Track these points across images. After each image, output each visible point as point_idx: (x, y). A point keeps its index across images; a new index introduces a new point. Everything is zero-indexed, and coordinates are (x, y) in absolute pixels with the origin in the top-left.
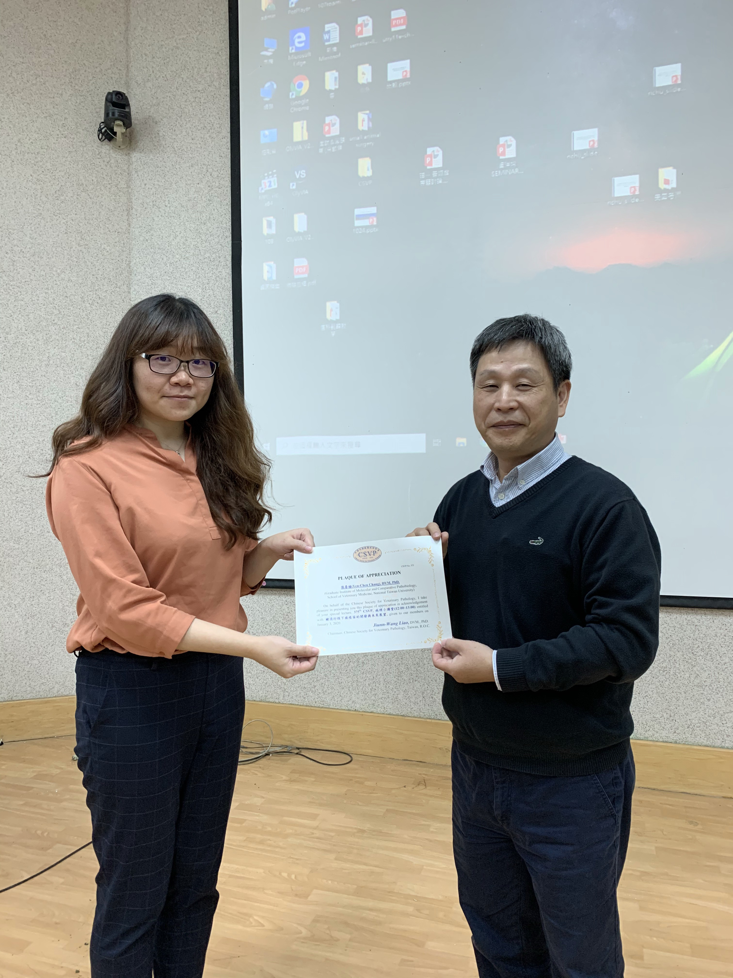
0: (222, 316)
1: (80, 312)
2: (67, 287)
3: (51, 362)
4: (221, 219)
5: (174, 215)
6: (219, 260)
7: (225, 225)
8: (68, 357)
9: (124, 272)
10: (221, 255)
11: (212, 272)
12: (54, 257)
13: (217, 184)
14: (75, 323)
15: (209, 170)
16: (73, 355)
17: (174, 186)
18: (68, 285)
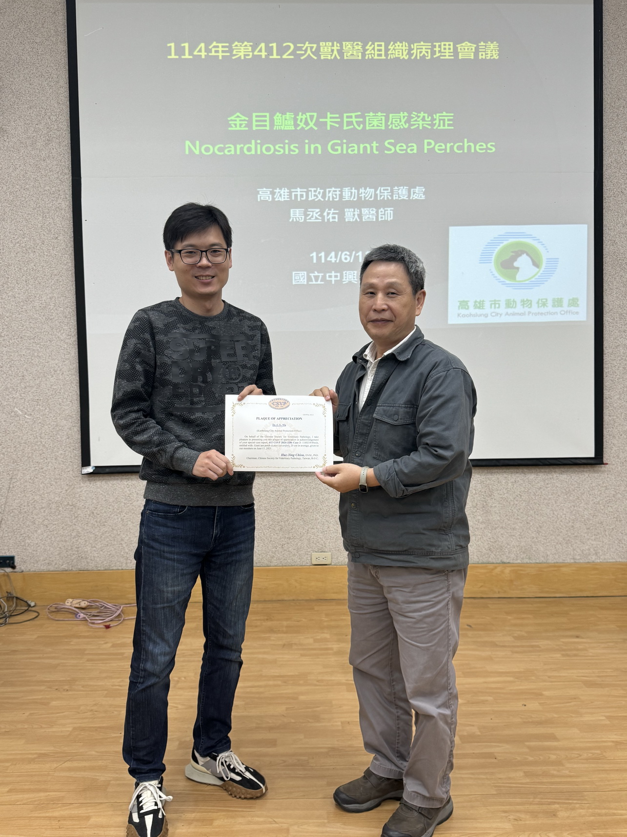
0: (62, 242)
4: (60, 158)
5: (13, 149)
6: (59, 193)
7: (64, 163)
10: (60, 189)
11: (52, 203)
13: (56, 127)
15: (48, 114)
17: (13, 123)
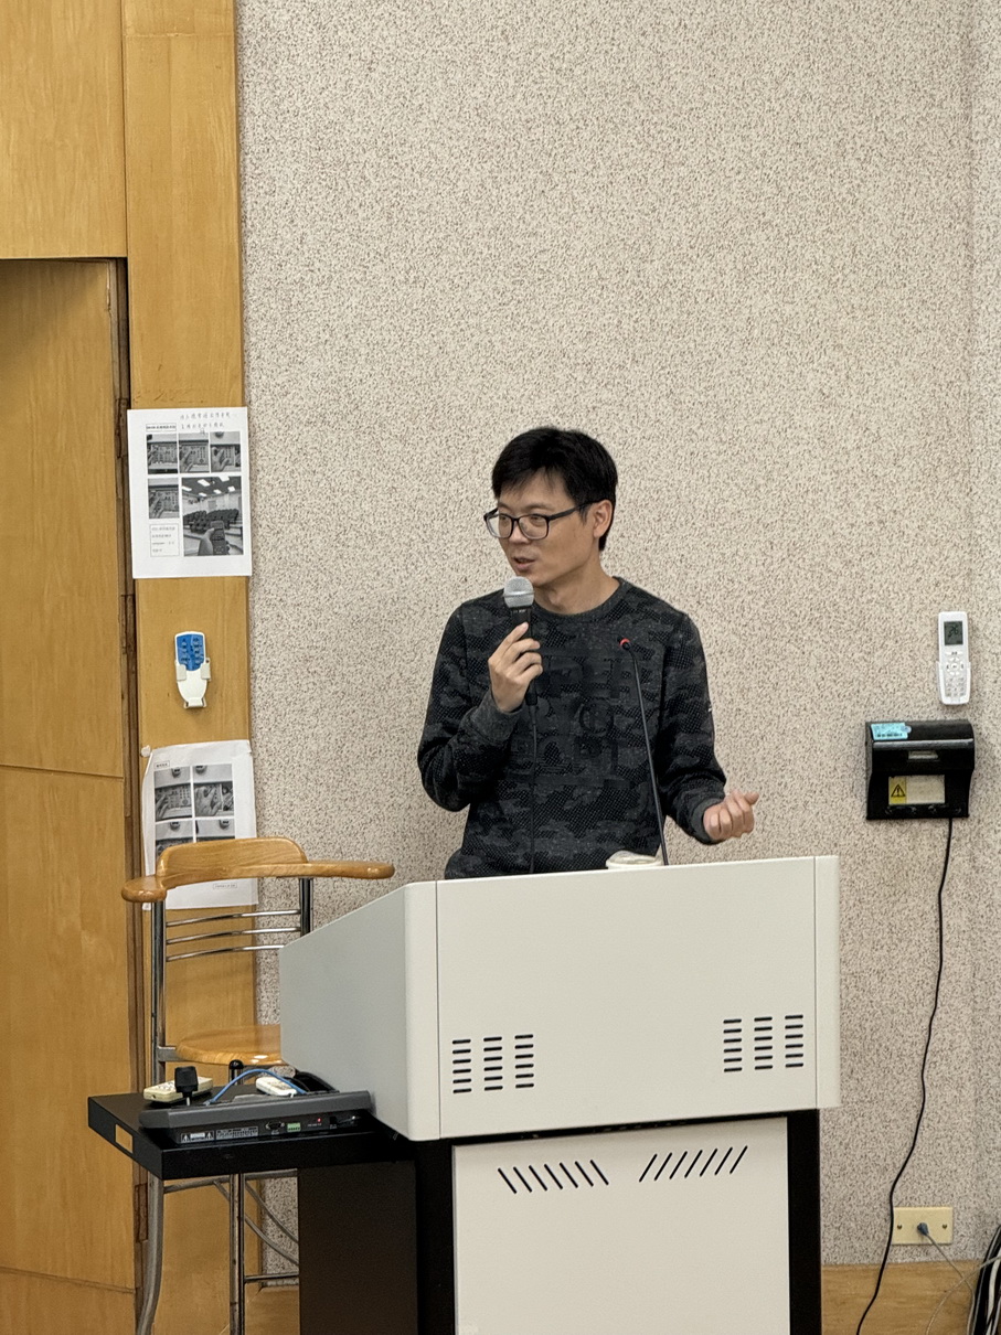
1: (833, 185)
2: (799, 115)
3: (756, 332)
8: (801, 315)
9: (952, 58)
12: (766, 32)
14: (819, 218)
16: (812, 310)
18: (802, 111)
